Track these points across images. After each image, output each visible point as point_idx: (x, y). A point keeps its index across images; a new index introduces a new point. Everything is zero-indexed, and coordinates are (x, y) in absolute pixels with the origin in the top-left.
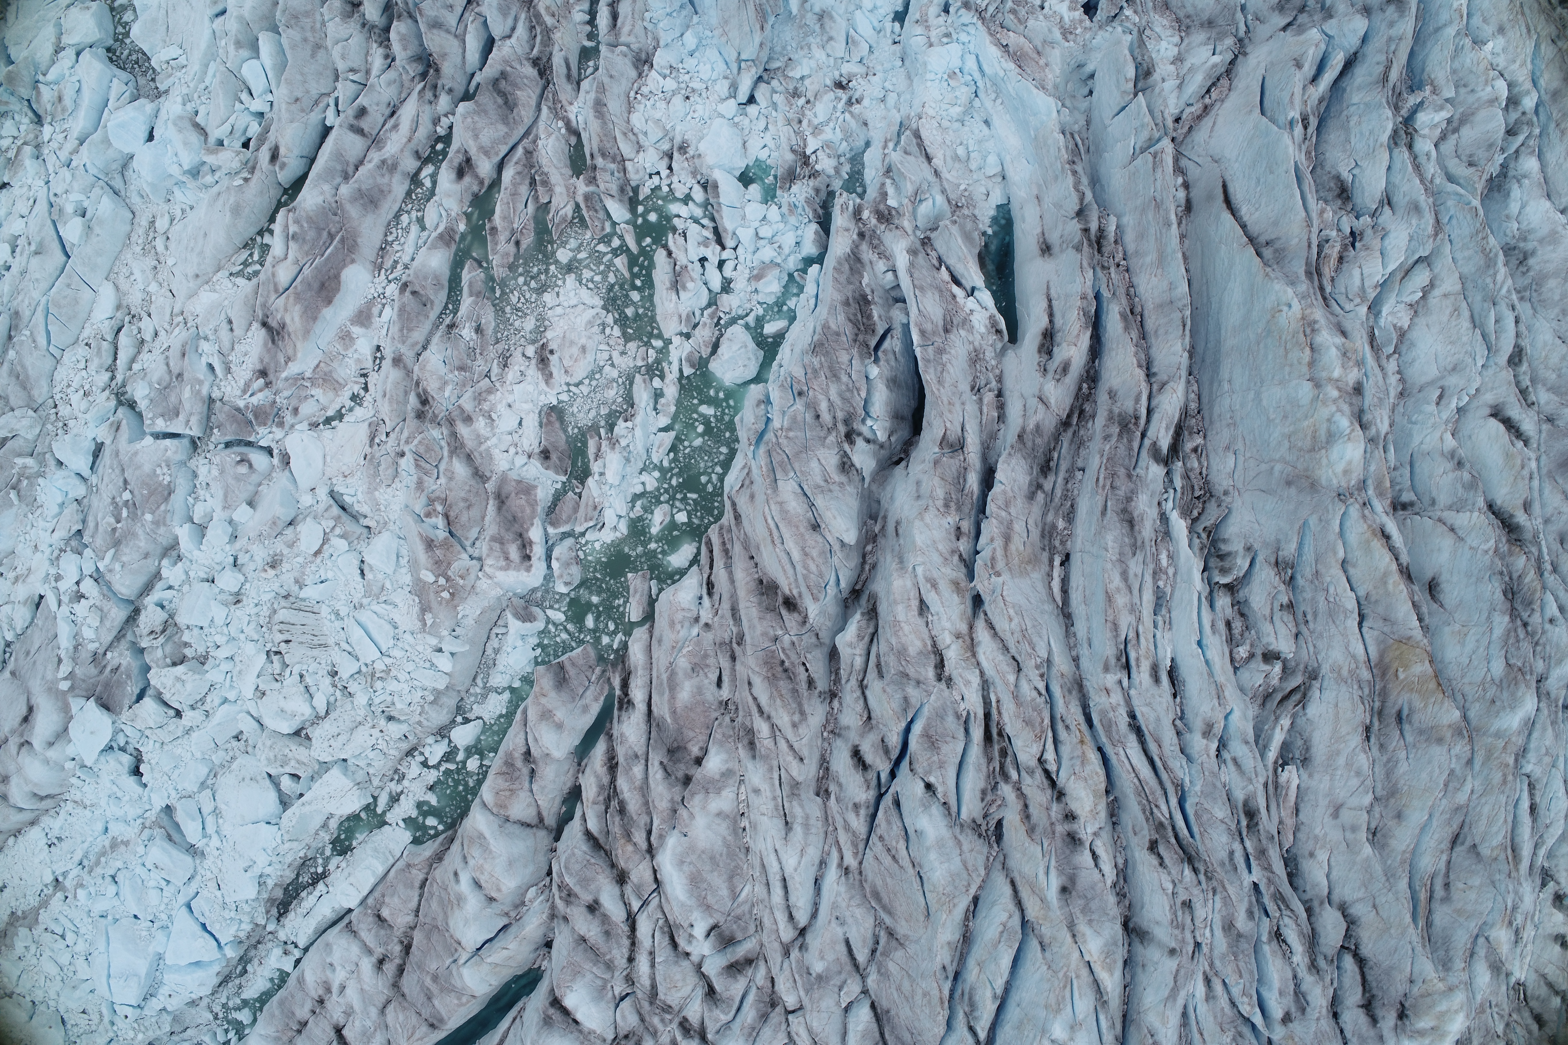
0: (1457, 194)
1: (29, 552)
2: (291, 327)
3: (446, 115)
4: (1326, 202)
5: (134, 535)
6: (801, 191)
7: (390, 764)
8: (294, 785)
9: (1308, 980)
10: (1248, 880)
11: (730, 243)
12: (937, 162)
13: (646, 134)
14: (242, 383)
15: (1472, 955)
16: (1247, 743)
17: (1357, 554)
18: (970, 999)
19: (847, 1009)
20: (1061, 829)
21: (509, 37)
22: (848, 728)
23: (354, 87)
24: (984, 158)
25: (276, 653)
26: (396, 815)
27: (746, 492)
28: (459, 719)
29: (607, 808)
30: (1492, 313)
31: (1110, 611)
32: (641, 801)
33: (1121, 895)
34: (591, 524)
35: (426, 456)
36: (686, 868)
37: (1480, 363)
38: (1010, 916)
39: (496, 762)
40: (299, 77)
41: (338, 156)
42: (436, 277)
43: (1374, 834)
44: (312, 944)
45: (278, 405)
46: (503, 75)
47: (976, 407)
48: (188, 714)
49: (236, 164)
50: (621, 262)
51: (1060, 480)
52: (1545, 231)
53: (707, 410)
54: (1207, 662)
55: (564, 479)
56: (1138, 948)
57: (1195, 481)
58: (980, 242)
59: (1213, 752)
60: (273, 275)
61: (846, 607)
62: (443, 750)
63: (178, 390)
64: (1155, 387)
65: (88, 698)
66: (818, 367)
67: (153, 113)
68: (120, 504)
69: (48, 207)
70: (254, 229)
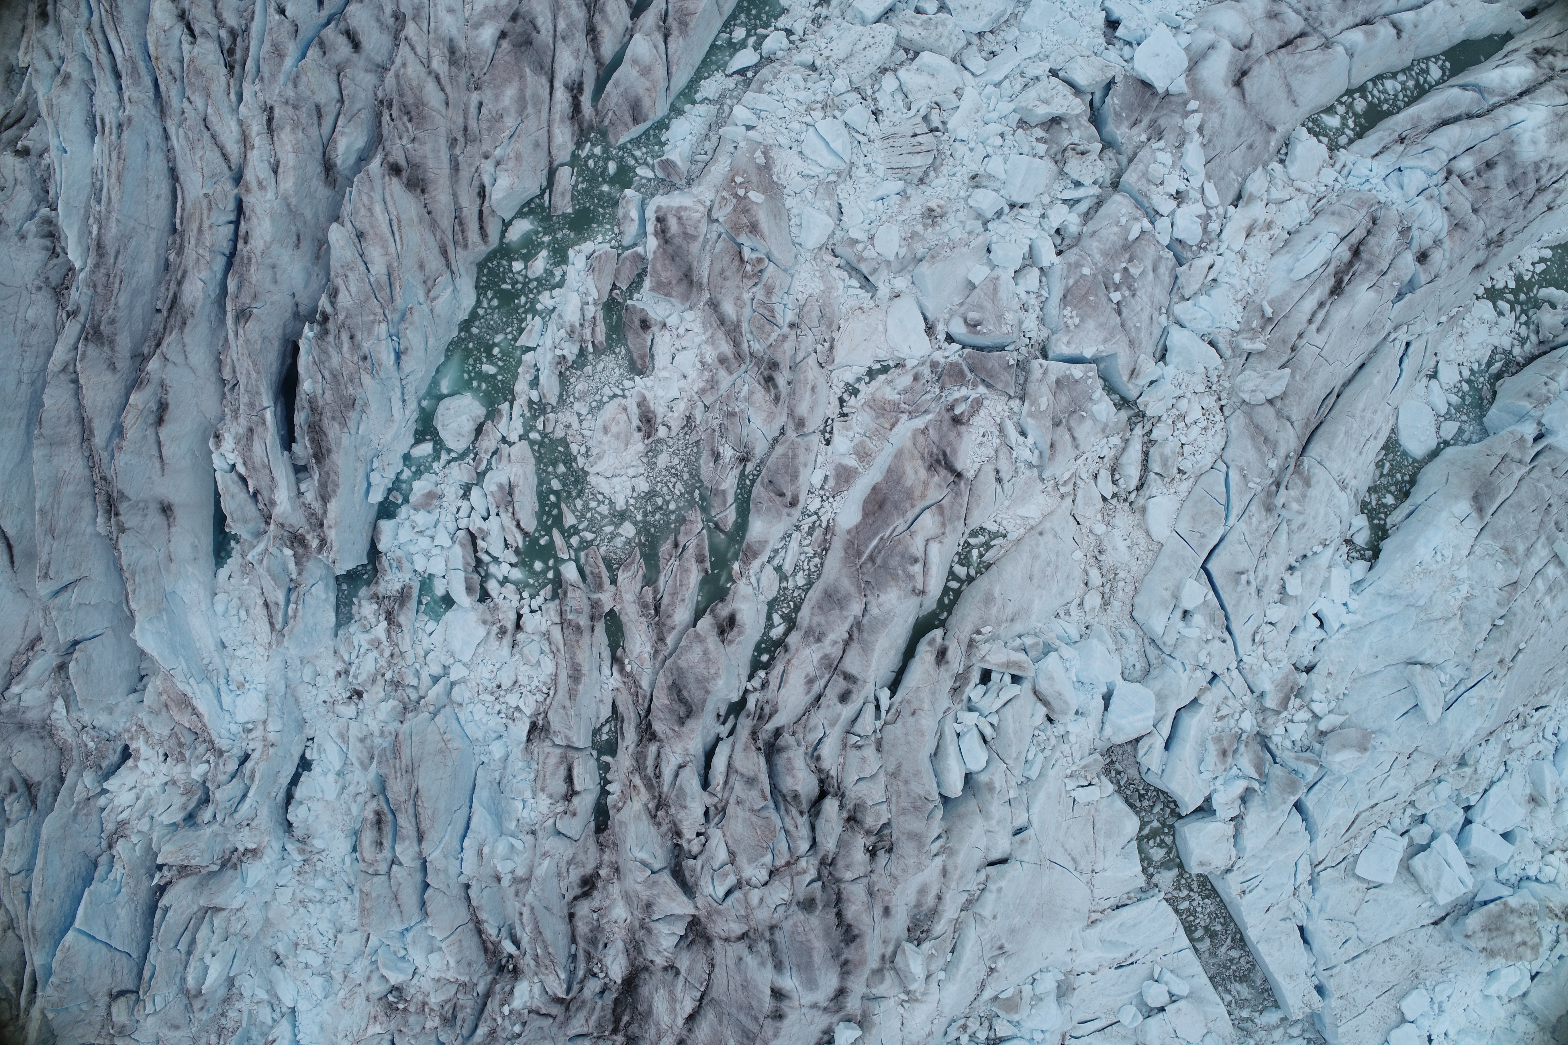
2: (920, 465)
3: (755, 690)
5: (1105, 254)
6: (392, 583)
11: (462, 535)
13: (542, 652)
14: (982, 412)
21: (681, 767)
22: (366, 71)
23: (857, 728)
24: (226, 610)
25: (935, 129)
28: (750, 74)
35: (764, 322)
39: (715, 37)
40: (915, 742)
41: (867, 650)
42: (758, 511)
45: (937, 386)
46: (681, 722)
48: (1043, 72)
50: (569, 520)
53: (489, 369)
54: (58, 135)
55: (629, 302)
57: (68, 302)
59: (65, 61)
60: (943, 525)
62: (768, 45)
63: (1058, 408)
64: (71, 368)
65: (1167, 94)
66: (349, 385)
67: (1106, 726)
68: (1124, 288)
69: (1234, 627)
70: (975, 582)
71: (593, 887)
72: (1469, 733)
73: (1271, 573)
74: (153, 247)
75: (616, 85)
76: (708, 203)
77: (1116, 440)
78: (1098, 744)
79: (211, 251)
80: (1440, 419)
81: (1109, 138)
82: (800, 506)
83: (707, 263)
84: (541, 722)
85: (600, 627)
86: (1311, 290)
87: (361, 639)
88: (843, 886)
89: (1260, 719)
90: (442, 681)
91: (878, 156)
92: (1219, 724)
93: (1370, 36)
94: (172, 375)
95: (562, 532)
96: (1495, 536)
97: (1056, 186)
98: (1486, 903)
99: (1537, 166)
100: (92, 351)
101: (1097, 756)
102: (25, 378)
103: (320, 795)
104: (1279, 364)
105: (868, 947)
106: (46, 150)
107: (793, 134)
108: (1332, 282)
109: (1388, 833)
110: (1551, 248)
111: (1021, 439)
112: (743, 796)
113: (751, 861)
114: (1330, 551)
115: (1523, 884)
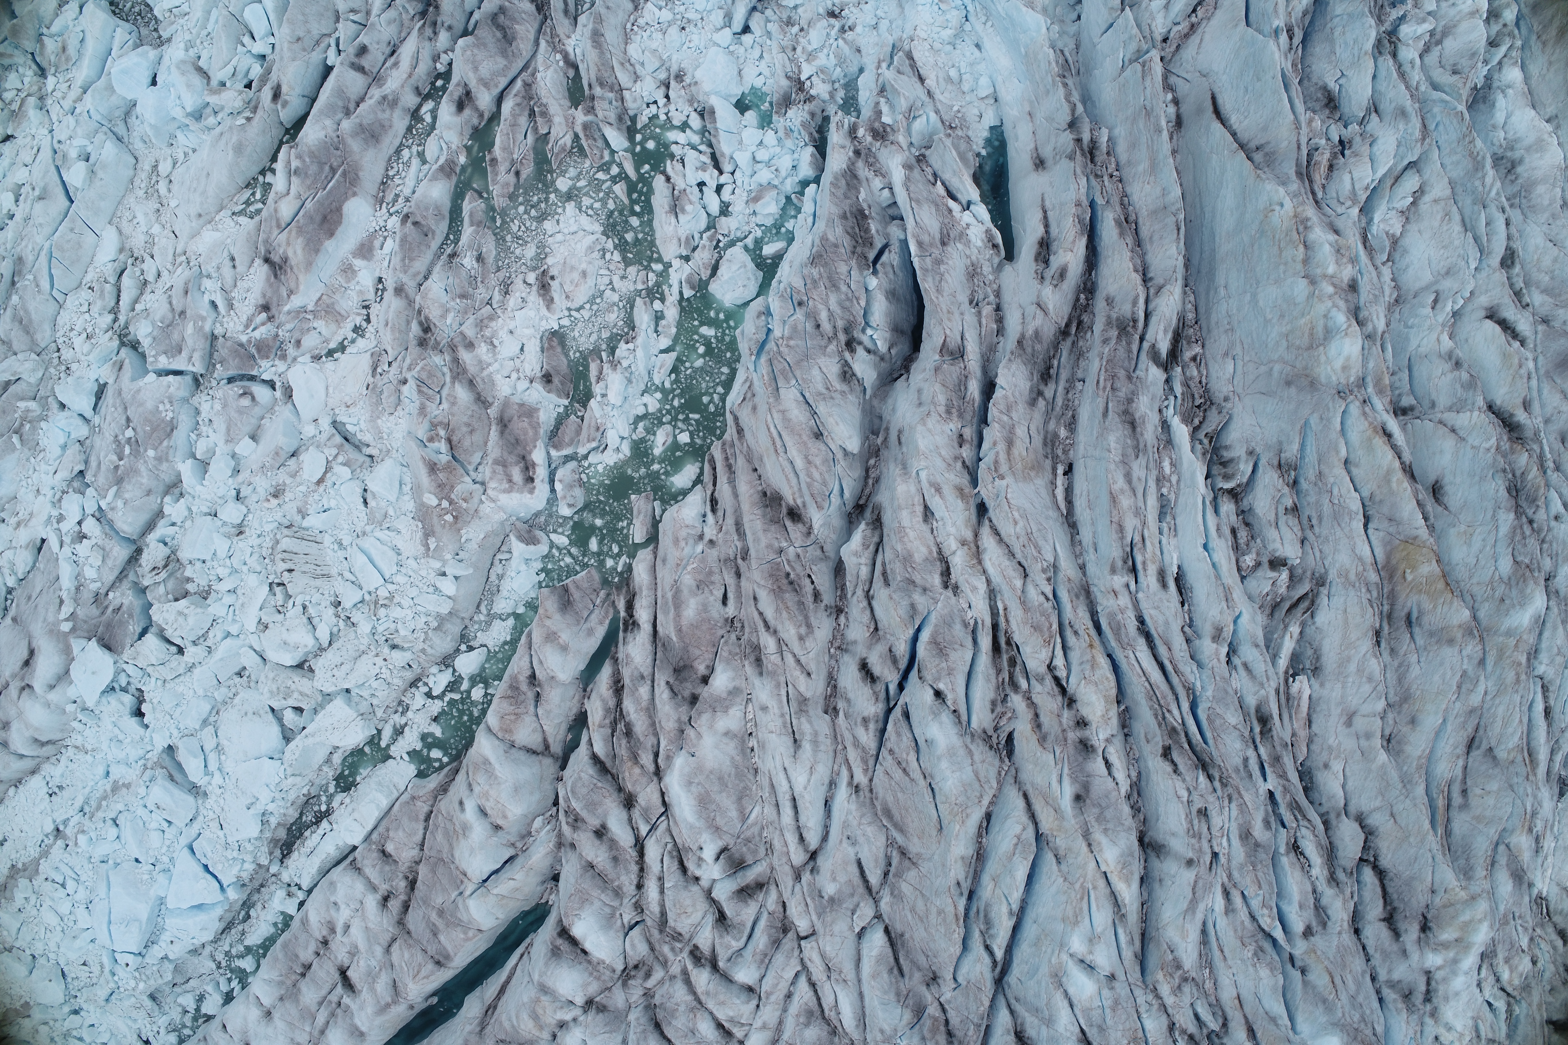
0: (1443, 101)
1: (31, 496)
2: (293, 261)
3: (445, 52)
4: (1314, 112)
5: (137, 472)
6: (797, 116)
7: (394, 695)
8: (297, 718)
9: (1328, 893)
10: (1263, 788)
11: (727, 167)
12: (930, 82)
13: (643, 64)
14: (244, 318)
15: (1493, 863)
16: (1257, 646)
17: (1360, 454)
18: (986, 916)
19: (860, 935)
20: (1073, 736)
22: (855, 642)
23: (355, 26)
24: (976, 80)
25: (279, 584)
26: (400, 749)
27: (749, 405)
28: (463, 647)
29: (614, 731)
30: (1483, 215)
31: (1115, 512)
32: (647, 722)
33: (1136, 809)
34: (594, 444)
35: (429, 382)
36: (694, 789)
37: (1473, 266)
38: (1024, 829)
39: (500, 688)
40: (300, 17)
41: (340, 92)
42: (437, 207)
43: (1389, 741)
44: (316, 885)
45: (281, 338)
46: (502, 10)
47: (975, 319)
48: (190, 650)
49: (238, 104)
50: (620, 189)
51: (1061, 389)
52: (1531, 139)
53: (708, 331)
54: (1214, 565)
55: (566, 402)
56: (1155, 863)
57: (1195, 390)
58: (975, 163)
59: (1224, 659)
60: (276, 211)
61: (850, 522)
62: (447, 680)
63: (181, 328)
64: (1152, 291)
65: (89, 638)
67: (156, 60)
68: (123, 442)
69: (51, 154)
70: (256, 169)
74: (1081, 441)
75: (594, 633)
76: (485, 499)
77: (139, 308)
78: (165, 47)
81: (138, 593)
87: (827, 61)
89: (41, 88)
91: (332, 558)
92: (69, 76)
97: (179, 537)
101: (165, 35)
107: (404, 571)
111: (214, 298)
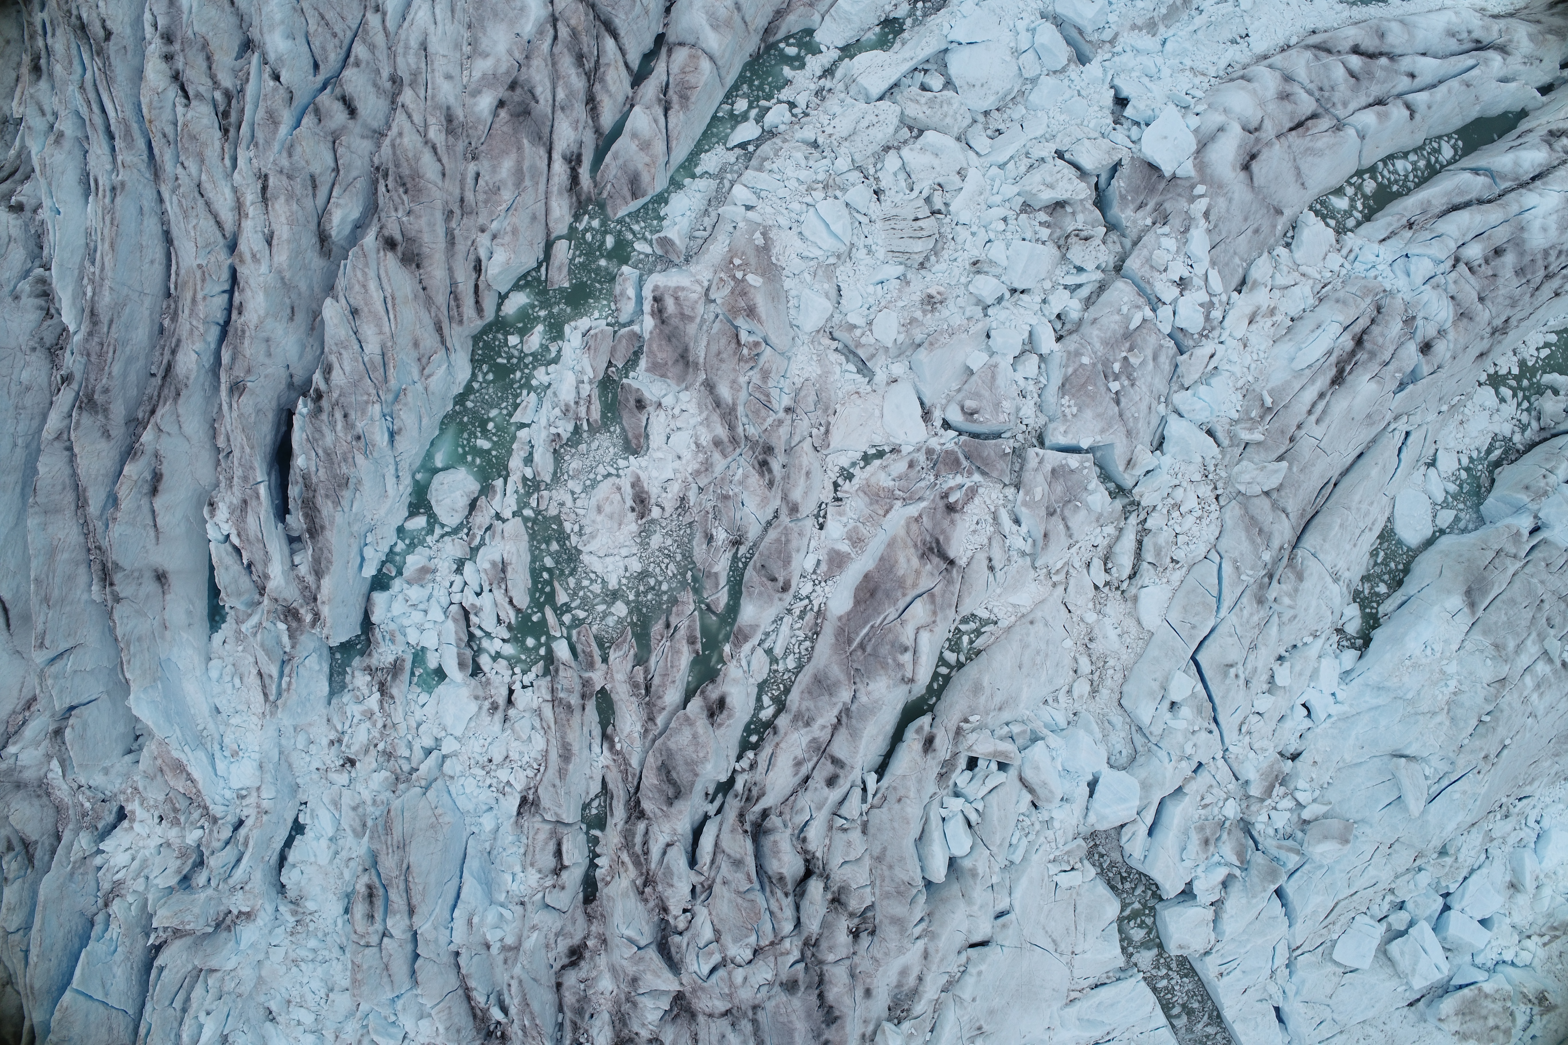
2: (912, 553)
3: (743, 770)
5: (1105, 343)
6: (385, 656)
7: (825, 105)
8: (927, 80)
10: (47, 14)
11: (455, 610)
12: (255, 673)
13: (533, 728)
14: (977, 500)
16: (31, 129)
20: (177, 46)
21: (668, 845)
22: (363, 137)
23: (843, 811)
24: (221, 676)
25: (938, 212)
29: (597, 62)
32: (560, 67)
35: (759, 406)
39: (713, 107)
41: (856, 736)
42: (750, 594)
45: (932, 473)
46: (670, 802)
48: (1049, 154)
50: (562, 598)
53: (483, 444)
54: (53, 196)
55: (625, 381)
57: (63, 363)
59: (58, 119)
60: (935, 613)
62: (770, 119)
63: (1053, 498)
64: (65, 436)
65: (1174, 177)
66: (343, 464)
67: (1091, 814)
68: (1124, 378)
69: (1220, 719)
70: (965, 669)
71: (581, 957)
72: (1451, 826)
73: (1260, 665)
74: (147, 313)
75: (615, 158)
76: (706, 284)
77: (1110, 530)
78: (1082, 829)
79: (205, 322)
80: (1436, 507)
81: (1113, 221)
82: (792, 591)
83: (704, 343)
84: (531, 797)
85: (591, 705)
86: (1312, 380)
87: (354, 710)
88: (825, 968)
89: (1244, 805)
90: (435, 753)
91: (879, 237)
92: (1203, 812)
93: (1382, 118)
94: (166, 446)
95: (555, 609)
96: (1485, 633)
97: (1058, 272)
98: (1461, 987)
99: (1546, 253)
100: (86, 420)
101: (1080, 841)
102: (20, 441)
103: (312, 859)
104: (1276, 455)
105: (848, 1029)
106: (40, 205)
107: (793, 215)
108: (1334, 371)
109: (1367, 919)
110: (1557, 333)
111: (1015, 527)
112: (729, 877)
113: (735, 940)
114: (1320, 642)
115: (1498, 968)
